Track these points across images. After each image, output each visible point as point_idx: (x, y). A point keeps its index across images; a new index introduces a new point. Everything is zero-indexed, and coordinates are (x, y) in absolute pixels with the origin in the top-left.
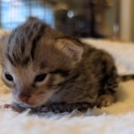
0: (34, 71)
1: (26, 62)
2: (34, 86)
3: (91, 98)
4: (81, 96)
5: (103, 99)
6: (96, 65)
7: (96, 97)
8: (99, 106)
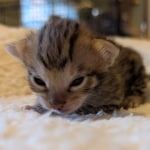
0: (72, 74)
1: (63, 65)
2: (69, 91)
3: (118, 99)
4: (108, 99)
5: (130, 101)
6: (123, 65)
7: (122, 98)
8: (126, 108)
